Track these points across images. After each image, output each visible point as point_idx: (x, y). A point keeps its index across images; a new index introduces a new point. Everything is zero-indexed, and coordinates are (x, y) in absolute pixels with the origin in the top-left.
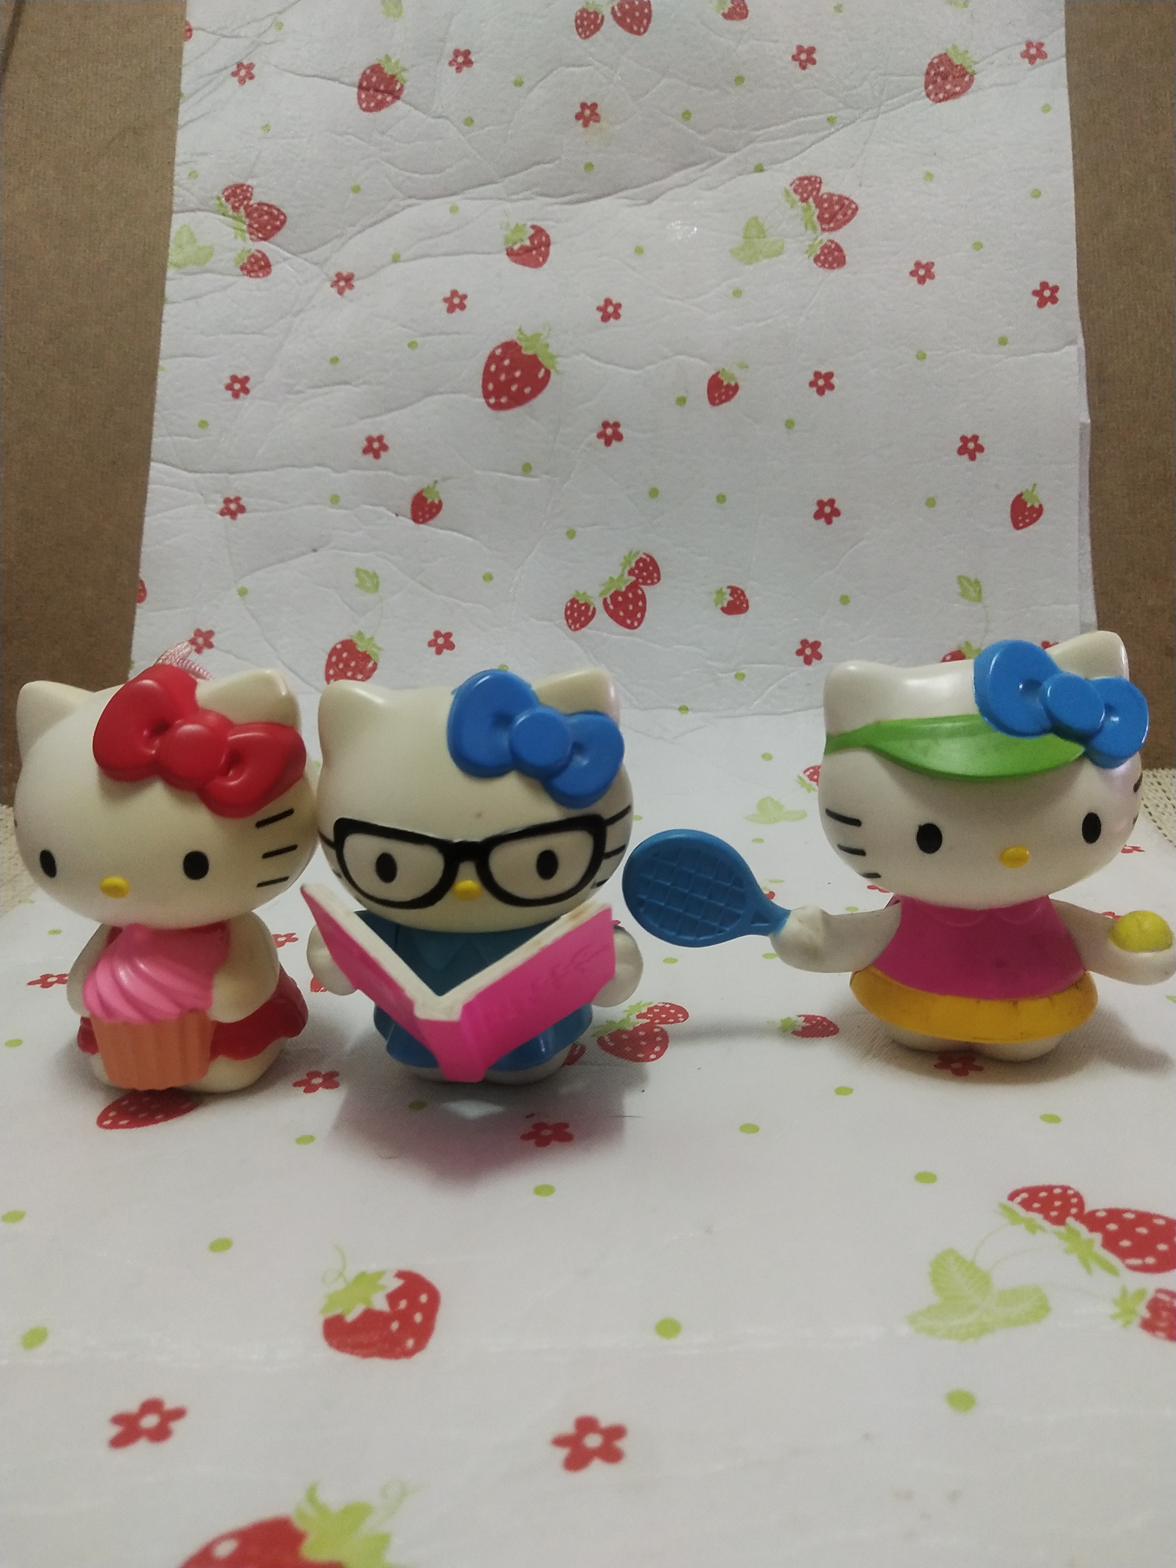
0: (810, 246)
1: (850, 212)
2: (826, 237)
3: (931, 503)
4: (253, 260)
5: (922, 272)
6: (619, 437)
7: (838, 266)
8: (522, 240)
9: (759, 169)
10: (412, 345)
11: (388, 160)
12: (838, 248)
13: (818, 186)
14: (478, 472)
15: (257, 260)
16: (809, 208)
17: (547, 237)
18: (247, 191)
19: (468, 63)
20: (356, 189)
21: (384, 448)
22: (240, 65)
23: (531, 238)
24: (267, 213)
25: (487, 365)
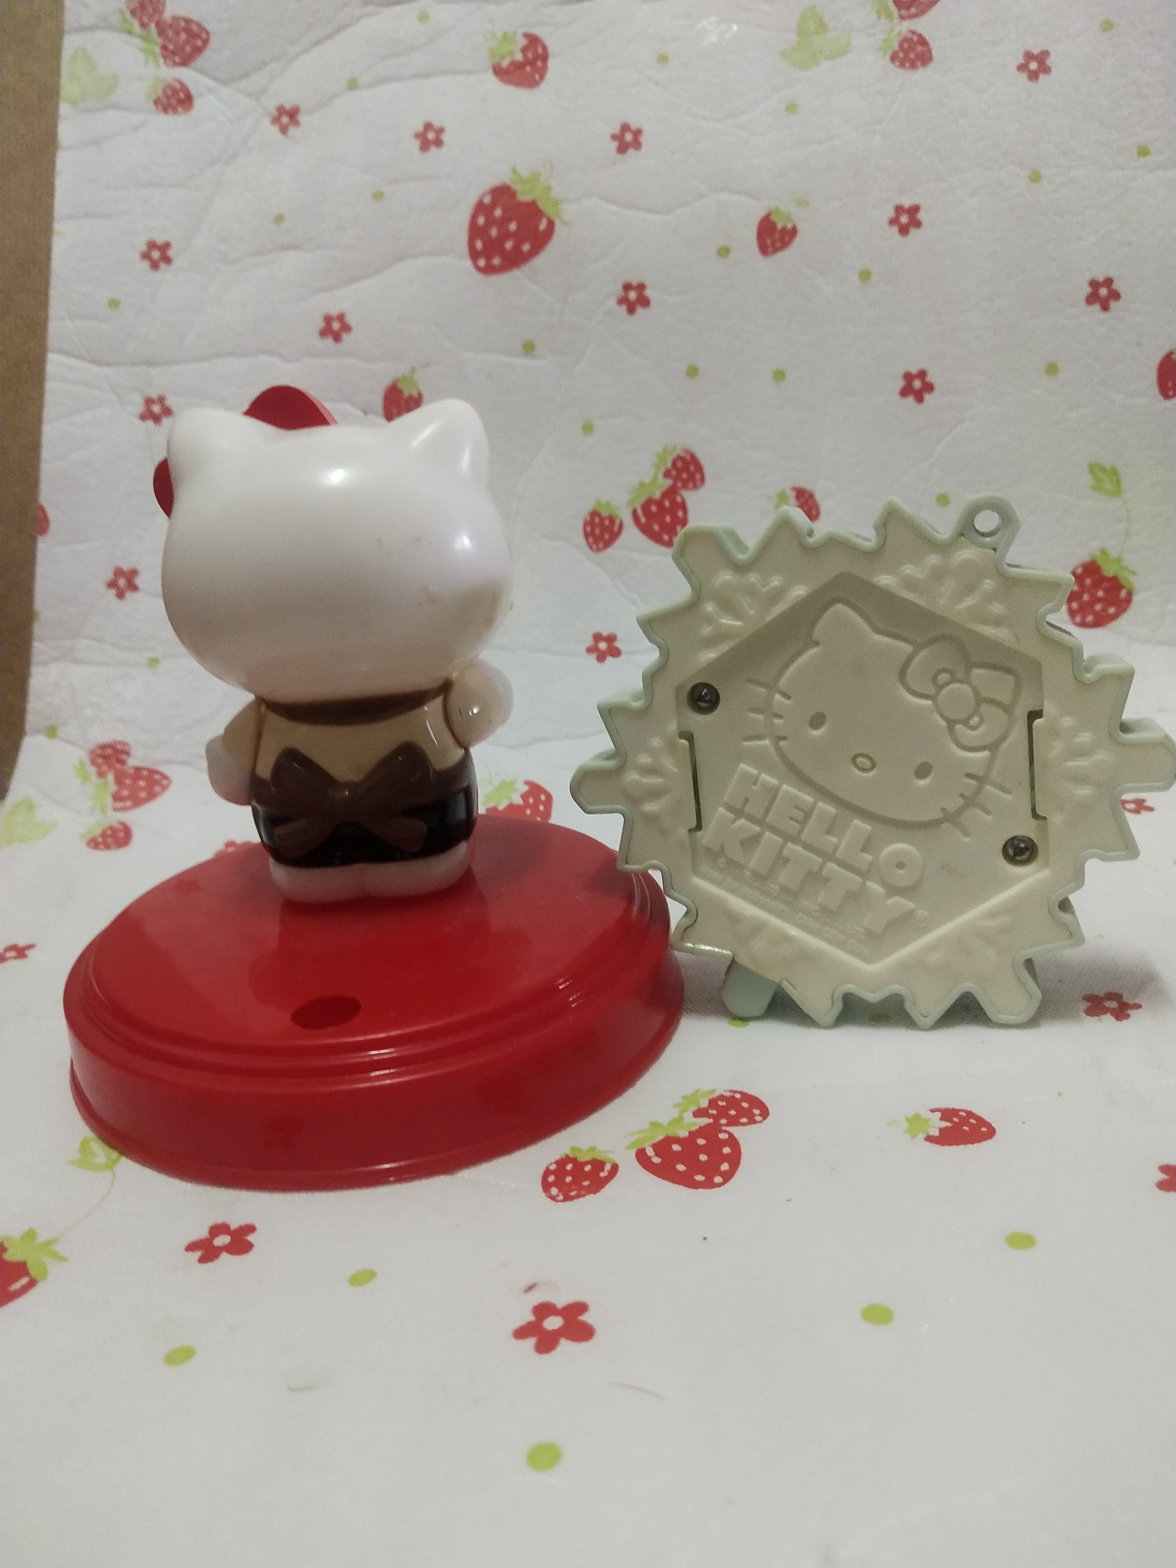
0: (885, 41)
2: (906, 26)
3: (1052, 369)
4: (169, 92)
5: (1034, 65)
6: (645, 302)
7: (923, 64)
8: (511, 53)
10: (378, 196)
12: (923, 41)
14: (467, 354)
15: (175, 92)
17: (544, 48)
21: (346, 328)
23: (524, 50)
24: (185, 30)
25: (474, 218)
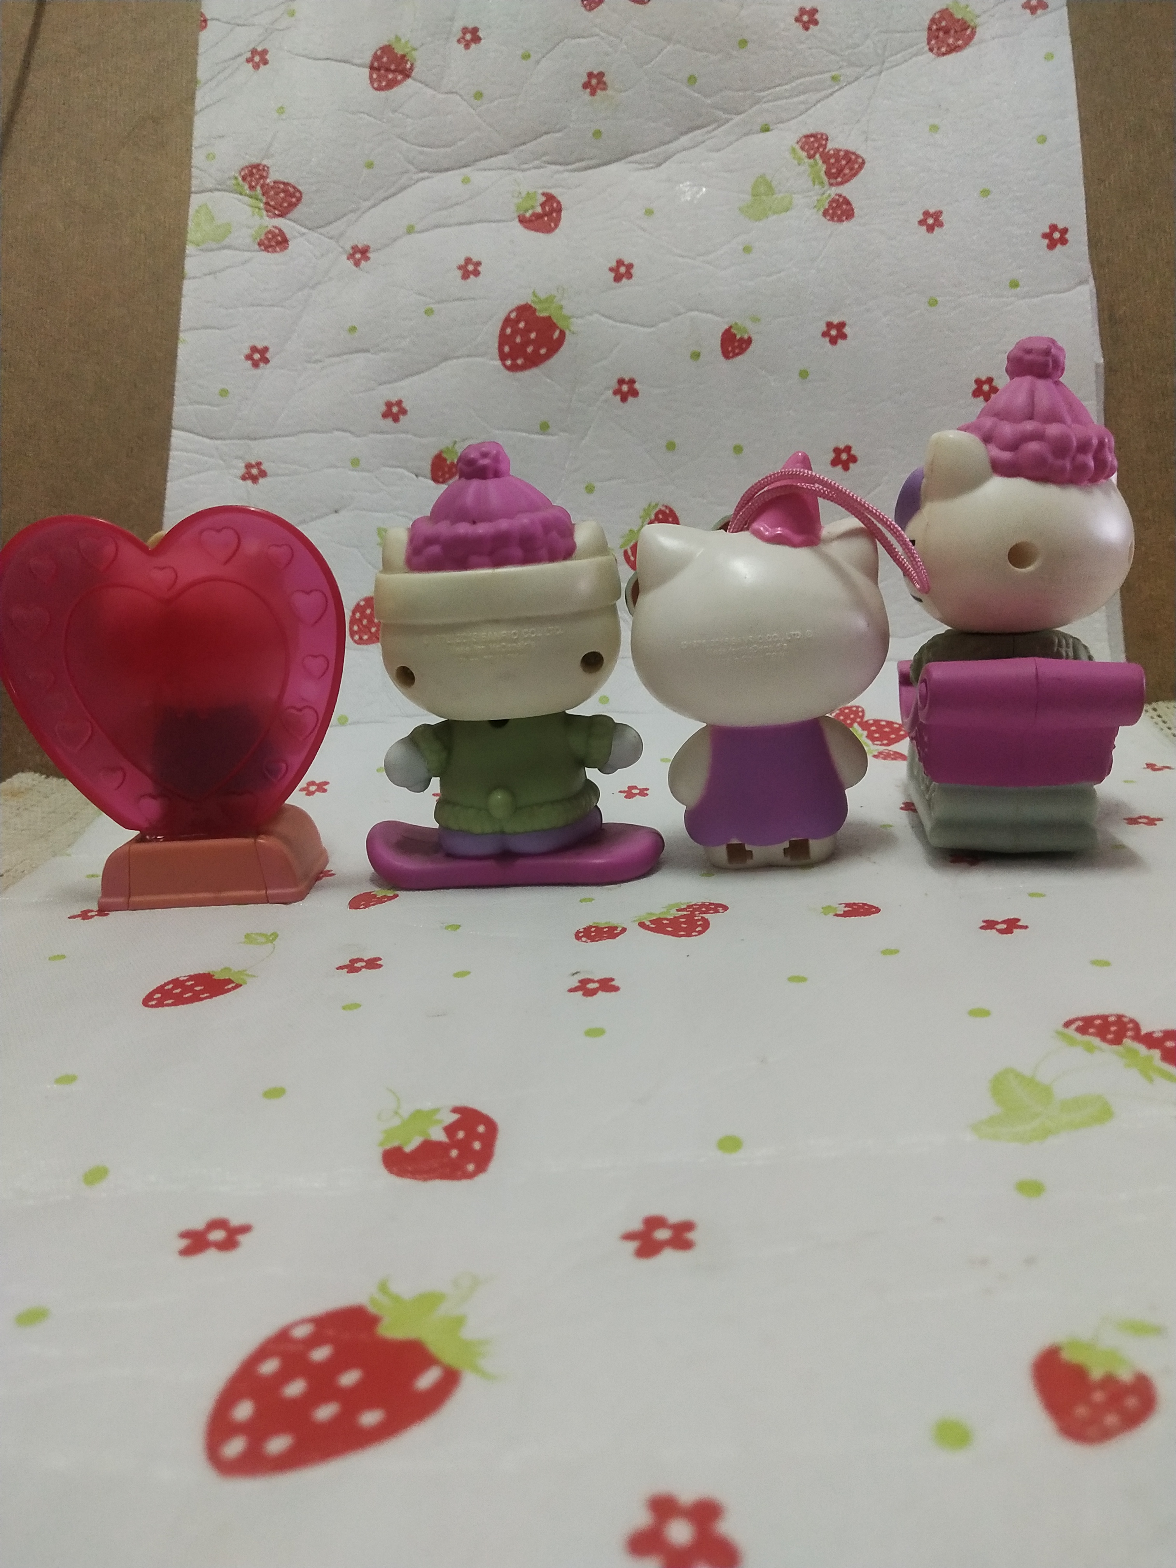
0: (819, 201)
1: (856, 166)
2: (833, 191)
4: (270, 236)
5: (930, 221)
6: (635, 393)
7: (847, 219)
8: (533, 207)
9: (766, 129)
10: (429, 312)
11: (399, 137)
12: (847, 202)
13: (824, 142)
14: (497, 432)
15: (274, 236)
16: (816, 164)
17: (559, 203)
18: (264, 170)
19: (476, 39)
20: (370, 165)
21: (404, 412)
22: (254, 52)
23: (543, 205)
24: (284, 191)
25: (503, 329)
